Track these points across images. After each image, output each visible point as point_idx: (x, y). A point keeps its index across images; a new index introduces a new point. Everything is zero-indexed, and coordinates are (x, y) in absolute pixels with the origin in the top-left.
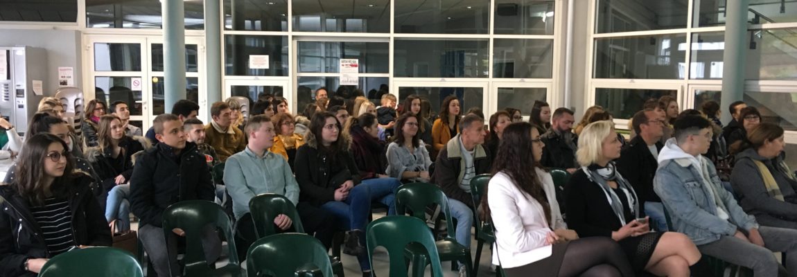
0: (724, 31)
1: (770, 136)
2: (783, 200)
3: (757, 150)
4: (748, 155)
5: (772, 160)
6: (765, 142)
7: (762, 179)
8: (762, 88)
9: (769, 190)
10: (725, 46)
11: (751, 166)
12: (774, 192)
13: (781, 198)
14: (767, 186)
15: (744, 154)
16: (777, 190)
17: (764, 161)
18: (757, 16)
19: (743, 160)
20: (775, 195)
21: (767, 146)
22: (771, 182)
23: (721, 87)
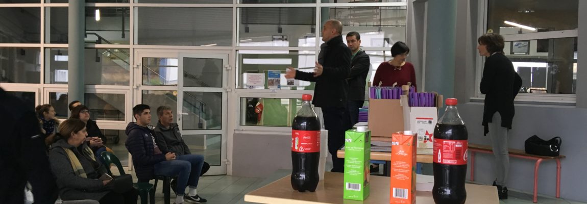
0: (67, 48)
1: (75, 129)
2: (86, 177)
3: (67, 141)
4: (59, 145)
5: (78, 148)
6: (72, 134)
7: (70, 163)
8: (97, 90)
9: (75, 170)
10: (69, 59)
11: (61, 153)
12: (79, 171)
13: (84, 175)
14: (74, 168)
15: (56, 144)
16: (81, 170)
17: (72, 149)
18: (100, 38)
19: (55, 149)
20: (80, 174)
21: (73, 137)
22: (76, 163)
23: (67, 89)
